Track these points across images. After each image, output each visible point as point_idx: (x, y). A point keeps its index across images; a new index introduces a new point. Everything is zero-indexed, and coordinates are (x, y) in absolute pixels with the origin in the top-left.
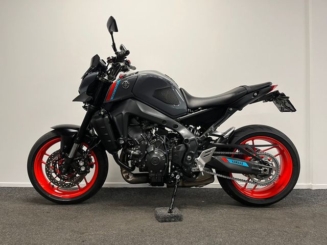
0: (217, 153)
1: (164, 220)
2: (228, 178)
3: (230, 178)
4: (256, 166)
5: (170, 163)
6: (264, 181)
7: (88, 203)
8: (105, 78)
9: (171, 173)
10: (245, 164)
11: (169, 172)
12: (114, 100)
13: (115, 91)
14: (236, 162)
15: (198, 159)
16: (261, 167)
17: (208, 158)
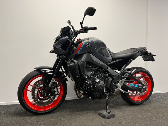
0: (127, 81)
2: (126, 92)
3: (127, 92)
4: (140, 87)
5: (105, 87)
7: (55, 112)
10: (136, 86)
11: (104, 92)
12: (80, 53)
13: (81, 48)
14: (133, 85)
15: (118, 84)
16: (142, 87)
17: (122, 84)
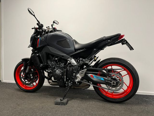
0: (88, 72)
1: (57, 104)
4: (108, 80)
5: (65, 76)
6: (114, 89)
8: (38, 37)
9: (66, 82)
10: (102, 79)
11: (65, 81)
12: (40, 46)
13: (39, 42)
14: (98, 78)
15: (78, 75)
16: (111, 81)
17: (83, 75)
